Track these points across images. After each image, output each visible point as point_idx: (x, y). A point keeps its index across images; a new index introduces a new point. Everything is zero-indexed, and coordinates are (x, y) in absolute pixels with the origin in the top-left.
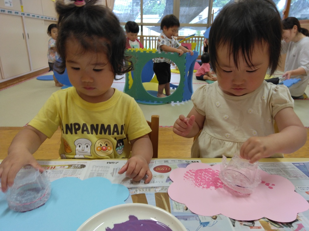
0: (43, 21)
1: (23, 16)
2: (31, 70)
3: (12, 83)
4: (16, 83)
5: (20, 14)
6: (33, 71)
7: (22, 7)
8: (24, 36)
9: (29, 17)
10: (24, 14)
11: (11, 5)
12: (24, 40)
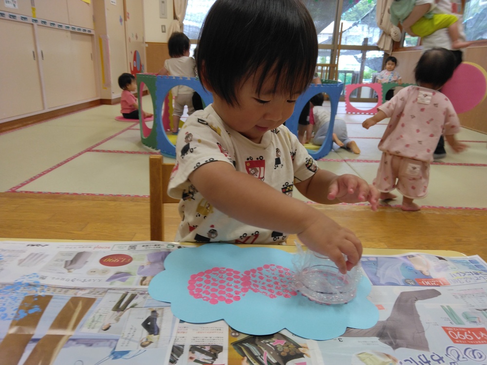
0: (69, 34)
1: (35, 24)
2: (44, 108)
3: (11, 128)
4: (18, 127)
5: (30, 21)
6: (47, 110)
7: (34, 9)
8: (35, 55)
9: (45, 25)
10: (36, 21)
11: (14, 5)
12: (35, 62)
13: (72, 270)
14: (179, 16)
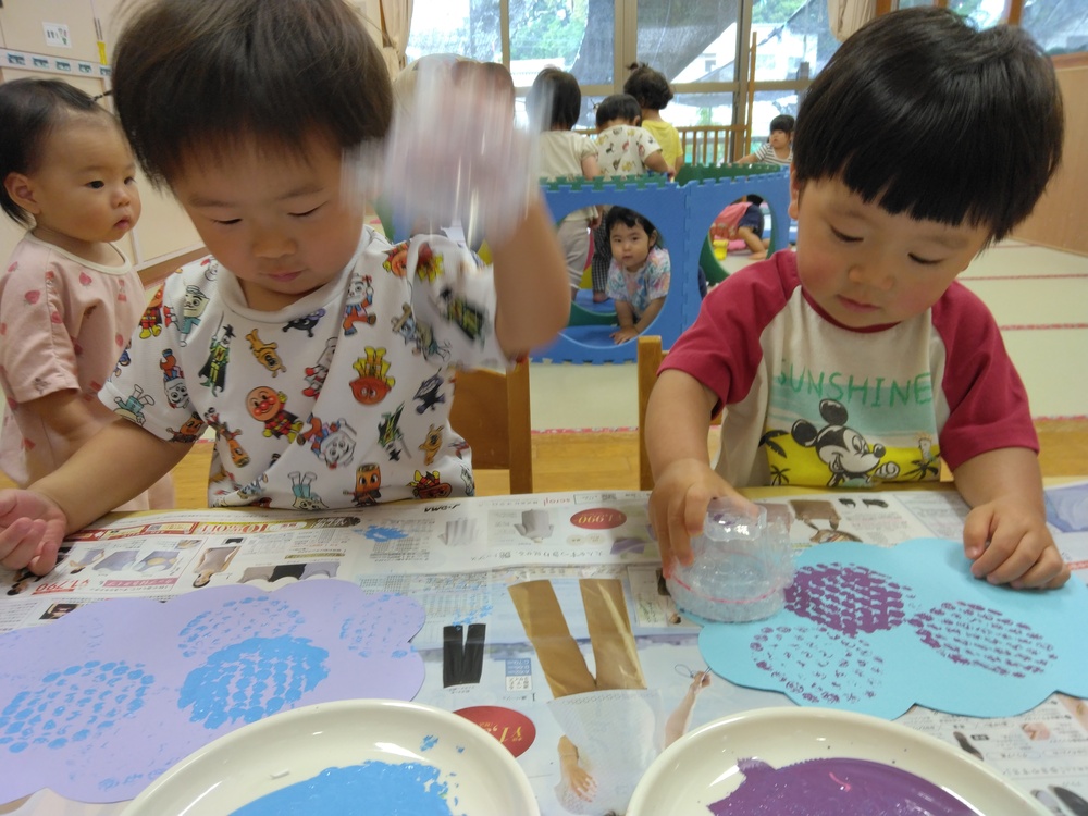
1: (106, 78)
5: (95, 72)
11: (65, 40)
13: (539, 539)
14: (395, 38)
